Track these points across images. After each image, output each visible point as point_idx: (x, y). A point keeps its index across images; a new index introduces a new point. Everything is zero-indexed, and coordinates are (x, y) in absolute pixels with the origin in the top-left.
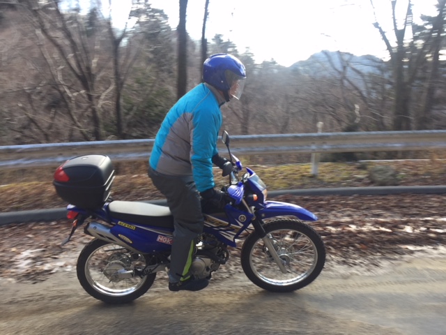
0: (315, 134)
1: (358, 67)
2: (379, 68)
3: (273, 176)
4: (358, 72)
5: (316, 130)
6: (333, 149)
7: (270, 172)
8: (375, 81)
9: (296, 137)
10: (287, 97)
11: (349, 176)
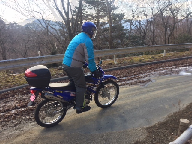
0: (37, 57)
2: (62, 27)
3: (20, 79)
4: (54, 29)
6: (46, 63)
7: (18, 77)
8: (61, 32)
9: (29, 59)
10: (24, 40)
11: (55, 73)
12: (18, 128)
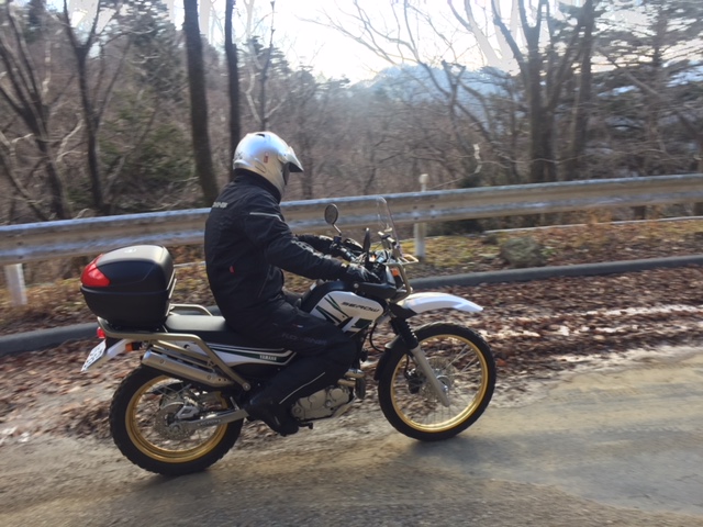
0: (416, 194)
1: (475, 86)
2: (504, 86)
4: (475, 94)
5: (418, 187)
6: (444, 215)
8: (499, 106)
10: (370, 136)
11: (472, 256)
12: (351, 421)
